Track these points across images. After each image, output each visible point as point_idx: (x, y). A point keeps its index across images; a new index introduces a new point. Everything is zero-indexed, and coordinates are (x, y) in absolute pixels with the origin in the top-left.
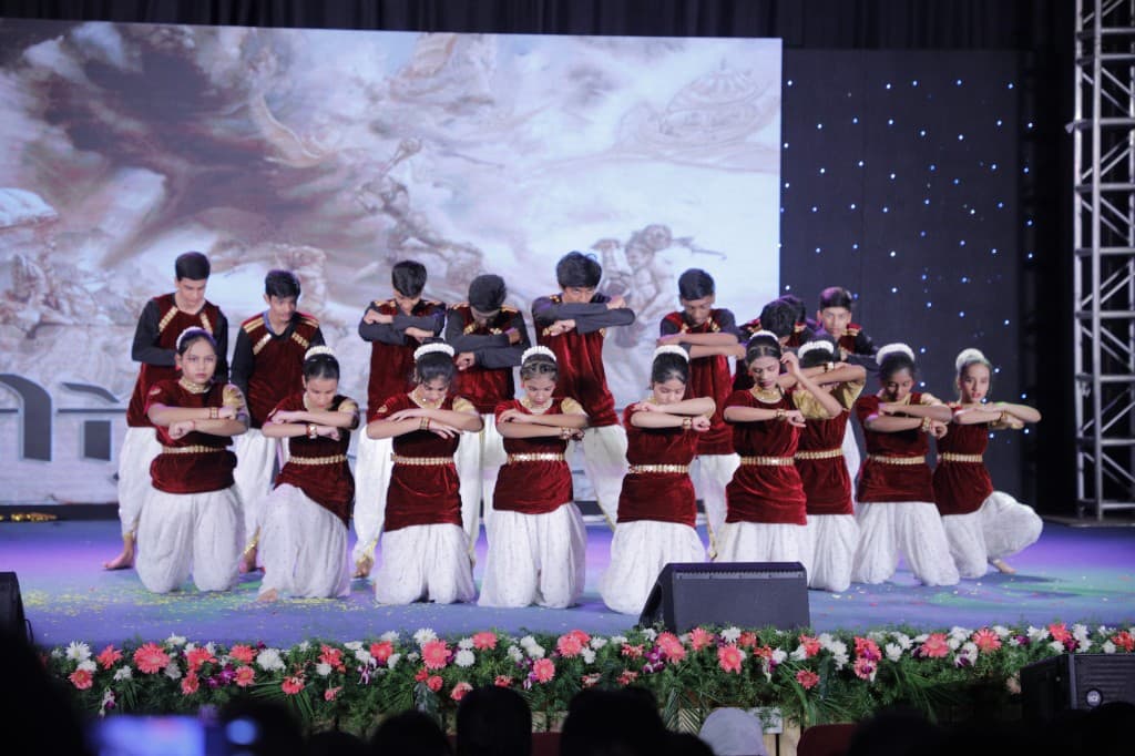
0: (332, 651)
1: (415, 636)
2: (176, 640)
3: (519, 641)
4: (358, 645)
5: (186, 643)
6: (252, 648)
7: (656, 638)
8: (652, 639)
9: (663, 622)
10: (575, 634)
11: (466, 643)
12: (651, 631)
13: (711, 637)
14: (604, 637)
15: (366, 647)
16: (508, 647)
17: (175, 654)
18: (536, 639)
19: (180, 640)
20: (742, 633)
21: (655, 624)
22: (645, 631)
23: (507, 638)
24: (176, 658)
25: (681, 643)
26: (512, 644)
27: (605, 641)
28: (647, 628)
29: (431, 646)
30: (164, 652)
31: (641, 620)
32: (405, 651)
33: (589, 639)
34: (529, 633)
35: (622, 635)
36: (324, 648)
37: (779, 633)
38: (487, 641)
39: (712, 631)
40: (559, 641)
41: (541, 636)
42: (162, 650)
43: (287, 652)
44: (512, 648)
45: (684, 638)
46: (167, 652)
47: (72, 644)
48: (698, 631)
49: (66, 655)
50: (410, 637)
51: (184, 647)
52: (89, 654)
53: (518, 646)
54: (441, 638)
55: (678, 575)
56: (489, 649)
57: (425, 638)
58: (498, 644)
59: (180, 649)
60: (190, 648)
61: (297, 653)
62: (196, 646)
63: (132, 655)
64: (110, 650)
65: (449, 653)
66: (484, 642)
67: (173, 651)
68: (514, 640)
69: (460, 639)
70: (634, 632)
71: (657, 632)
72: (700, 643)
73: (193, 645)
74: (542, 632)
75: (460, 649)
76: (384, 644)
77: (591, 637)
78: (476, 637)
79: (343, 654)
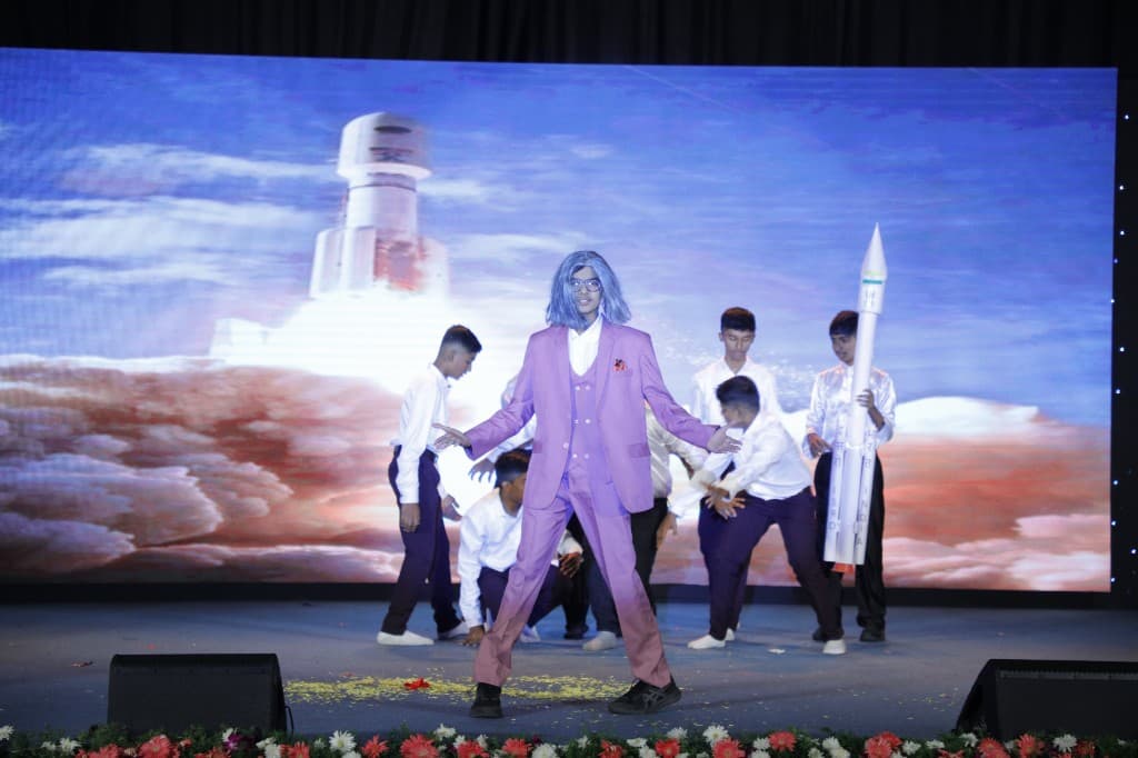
0: (613, 748)
1: (705, 734)
2: (445, 731)
3: (821, 742)
4: (642, 742)
5: (456, 736)
6: (526, 743)
7: (978, 744)
8: (973, 745)
9: (985, 725)
10: (884, 737)
11: (761, 743)
12: (971, 736)
13: (1041, 744)
14: (916, 742)
15: (650, 745)
16: (809, 749)
17: (443, 747)
18: (840, 741)
19: (450, 732)
20: (1078, 742)
21: (976, 728)
22: (964, 736)
23: (808, 739)
24: (445, 751)
25: (1006, 751)
26: (814, 745)
27: (919, 746)
28: (967, 732)
29: (722, 746)
30: (433, 744)
31: (959, 723)
32: (694, 750)
33: (900, 743)
34: (833, 735)
35: (939, 739)
36: (605, 744)
37: (1121, 742)
38: (785, 740)
39: (1043, 739)
40: (867, 744)
41: (845, 738)
42: (429, 742)
43: (565, 748)
44: (814, 750)
45: (1010, 746)
46: (436, 744)
47: (336, 734)
48: (1026, 738)
49: (330, 745)
50: (700, 735)
51: (453, 739)
52: (353, 745)
53: (820, 748)
54: (733, 735)
55: (1003, 673)
56: (787, 749)
57: (716, 736)
58: (797, 745)
59: (449, 742)
60: (460, 740)
61: (575, 749)
62: (466, 739)
63: (398, 748)
64: (375, 739)
65: (742, 753)
66: (781, 742)
67: (441, 744)
68: (816, 741)
69: (755, 738)
70: (949, 736)
71: (978, 737)
72: (1029, 750)
73: (463, 738)
74: (846, 733)
75: (755, 750)
76: (670, 742)
77: (903, 740)
78: (773, 737)
79: (625, 751)
